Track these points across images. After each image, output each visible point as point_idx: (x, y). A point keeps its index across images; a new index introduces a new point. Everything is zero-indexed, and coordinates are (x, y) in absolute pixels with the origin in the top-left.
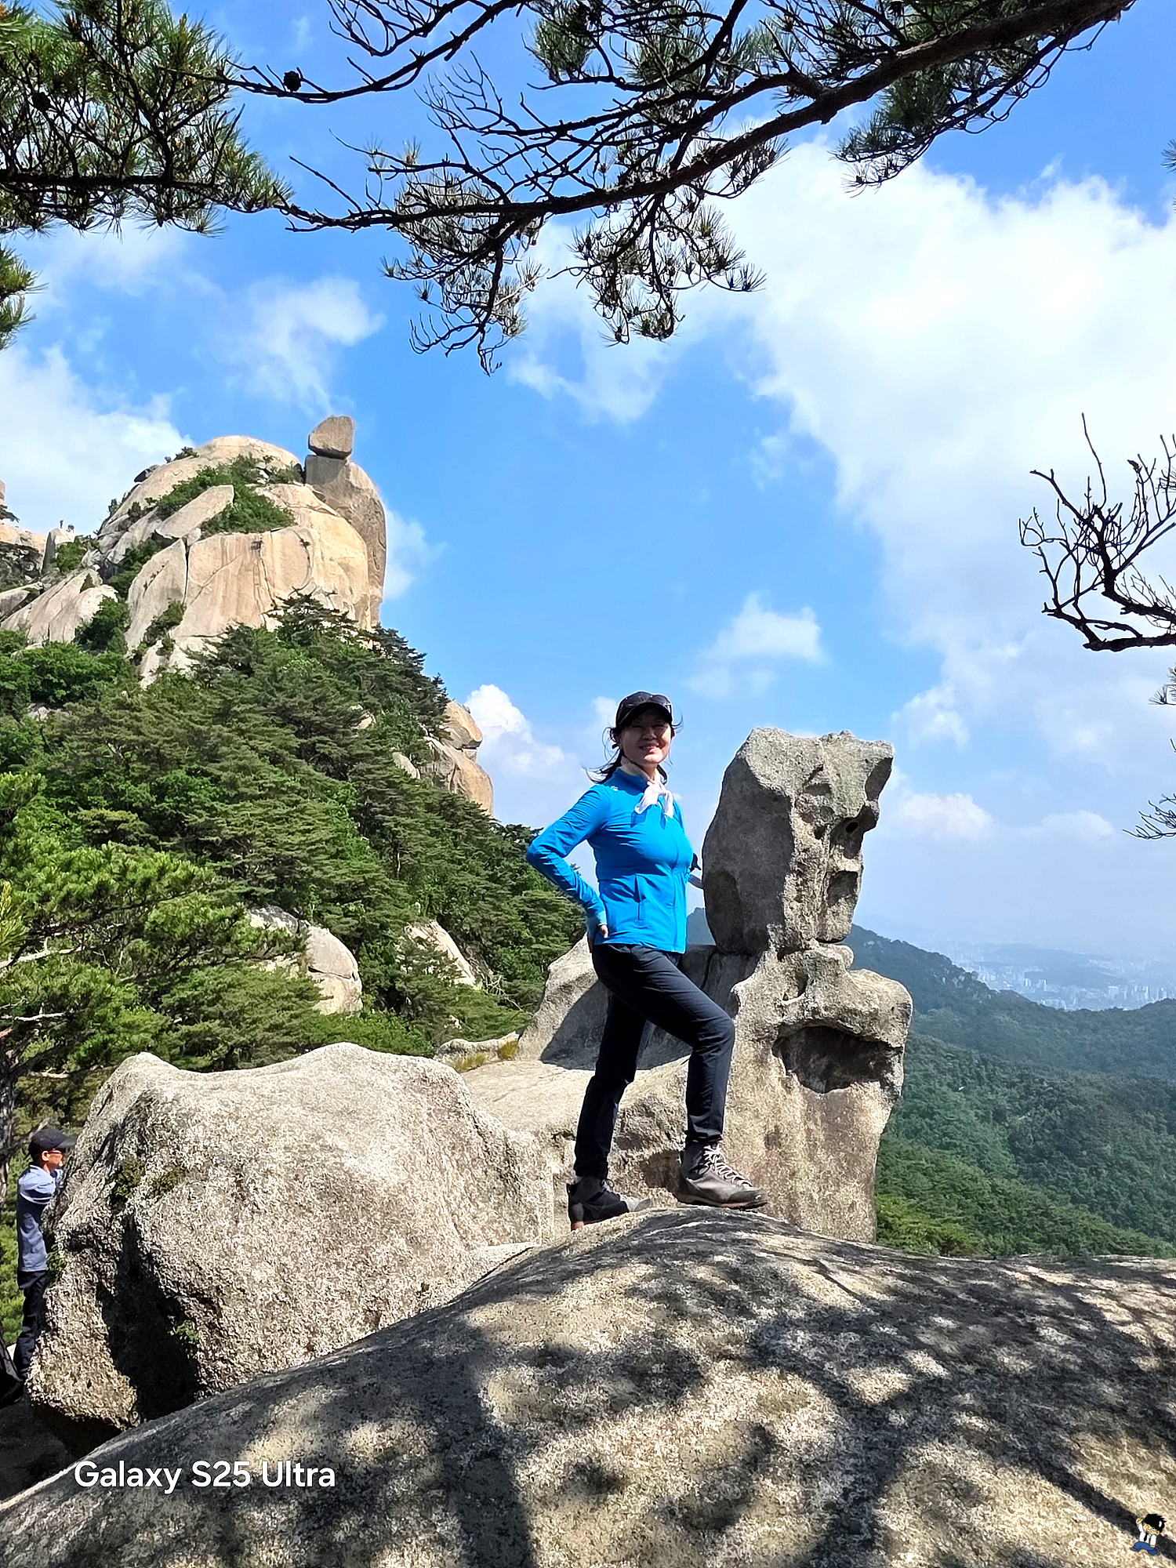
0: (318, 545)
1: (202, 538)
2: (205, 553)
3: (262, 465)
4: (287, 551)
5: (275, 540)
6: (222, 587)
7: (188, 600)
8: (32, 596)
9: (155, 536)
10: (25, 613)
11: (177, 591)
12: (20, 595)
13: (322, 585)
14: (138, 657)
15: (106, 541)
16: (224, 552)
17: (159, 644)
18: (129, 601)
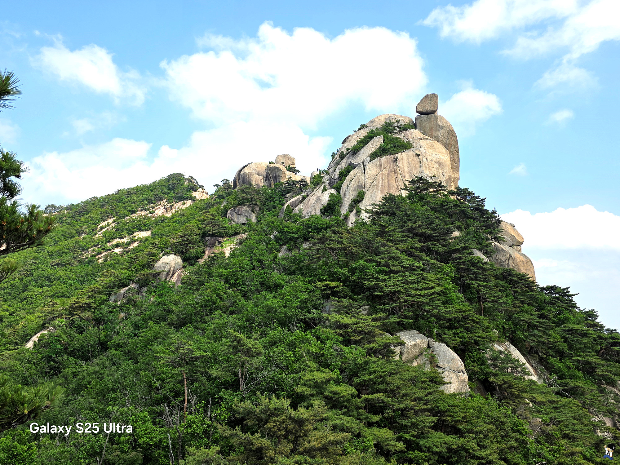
0: (424, 155)
1: (371, 161)
2: (372, 168)
3: (396, 124)
4: (410, 160)
5: (404, 157)
6: (380, 181)
7: (366, 190)
8: (304, 198)
9: (350, 164)
10: (301, 206)
11: (361, 186)
12: (299, 198)
13: (427, 173)
14: (346, 218)
15: (331, 170)
16: (380, 166)
17: (355, 211)
18: (341, 193)
